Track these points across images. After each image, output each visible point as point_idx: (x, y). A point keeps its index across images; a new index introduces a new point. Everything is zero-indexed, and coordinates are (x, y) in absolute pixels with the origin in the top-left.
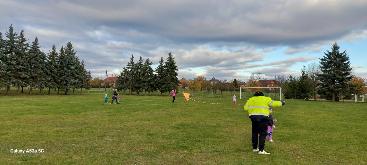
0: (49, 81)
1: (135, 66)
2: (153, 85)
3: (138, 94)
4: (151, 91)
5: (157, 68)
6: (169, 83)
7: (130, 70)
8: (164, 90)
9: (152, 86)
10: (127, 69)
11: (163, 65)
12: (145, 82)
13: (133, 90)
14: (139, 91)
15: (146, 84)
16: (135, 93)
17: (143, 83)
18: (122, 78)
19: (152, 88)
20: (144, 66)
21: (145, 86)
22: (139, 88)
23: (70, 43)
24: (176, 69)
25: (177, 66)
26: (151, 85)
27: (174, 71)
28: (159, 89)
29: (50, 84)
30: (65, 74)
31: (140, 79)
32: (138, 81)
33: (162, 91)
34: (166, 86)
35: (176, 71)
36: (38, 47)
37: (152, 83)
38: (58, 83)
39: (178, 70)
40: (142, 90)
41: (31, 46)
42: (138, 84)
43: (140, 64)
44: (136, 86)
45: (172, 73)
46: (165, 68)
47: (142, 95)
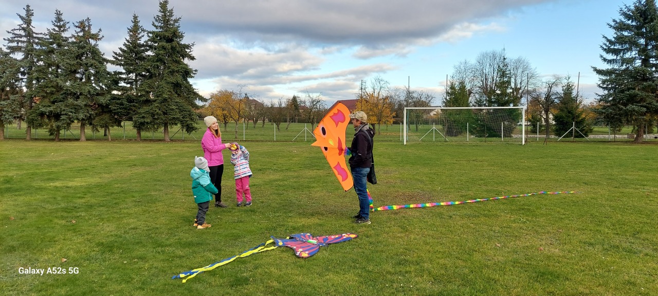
1: (37, 44)
2: (107, 106)
3: (54, 136)
4: (102, 127)
5: (119, 51)
6: (165, 100)
7: (18, 55)
8: (149, 121)
9: (104, 109)
11: (142, 41)
12: (76, 96)
13: (33, 123)
14: (59, 128)
15: (81, 102)
16: (43, 132)
17: (70, 100)
19: (106, 117)
20: (73, 43)
21: (77, 109)
22: (57, 117)
24: (185, 55)
25: (188, 47)
26: (100, 105)
27: (179, 62)
28: (130, 119)
31: (59, 88)
32: (56, 93)
33: (140, 127)
34: (155, 107)
35: (186, 61)
37: (102, 100)
39: (193, 58)
40: (69, 125)
42: (53, 103)
43: (56, 38)
44: (43, 109)
45: (174, 67)
46: (150, 53)
47: (70, 140)
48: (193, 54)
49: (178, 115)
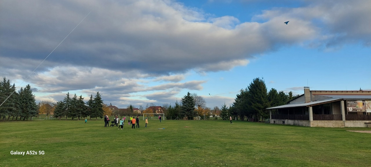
4: (83, 117)
5: (88, 102)
8: (93, 116)
10: (63, 102)
11: (93, 100)
19: (84, 115)
20: (78, 100)
22: (74, 115)
24: (101, 103)
26: (84, 113)
27: (100, 104)
28: (89, 116)
34: (95, 113)
40: (76, 117)
43: (74, 99)
45: (99, 105)
46: (94, 102)
47: (75, 120)
49: (100, 115)
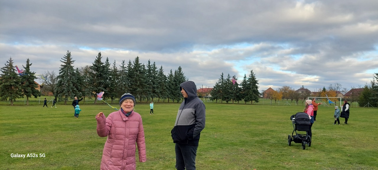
0: (169, 94)
1: (224, 81)
2: (238, 96)
3: (227, 103)
5: (241, 83)
6: (251, 95)
7: (220, 84)
8: (247, 99)
10: (218, 84)
11: (247, 80)
12: (232, 93)
13: (223, 100)
14: (228, 101)
15: (233, 95)
16: (225, 102)
17: (231, 94)
18: (215, 91)
19: (238, 98)
21: (232, 96)
22: (228, 98)
23: (180, 67)
25: (257, 81)
28: (243, 99)
29: (170, 96)
30: (178, 89)
31: (228, 91)
32: (227, 93)
33: (246, 101)
34: (249, 96)
35: (257, 84)
36: (163, 72)
37: (237, 94)
38: (174, 95)
39: (258, 84)
40: (230, 100)
41: (159, 72)
42: (227, 95)
44: (225, 96)
45: (254, 86)
46: (248, 83)
47: (230, 104)
48: (258, 83)
49: (254, 98)
